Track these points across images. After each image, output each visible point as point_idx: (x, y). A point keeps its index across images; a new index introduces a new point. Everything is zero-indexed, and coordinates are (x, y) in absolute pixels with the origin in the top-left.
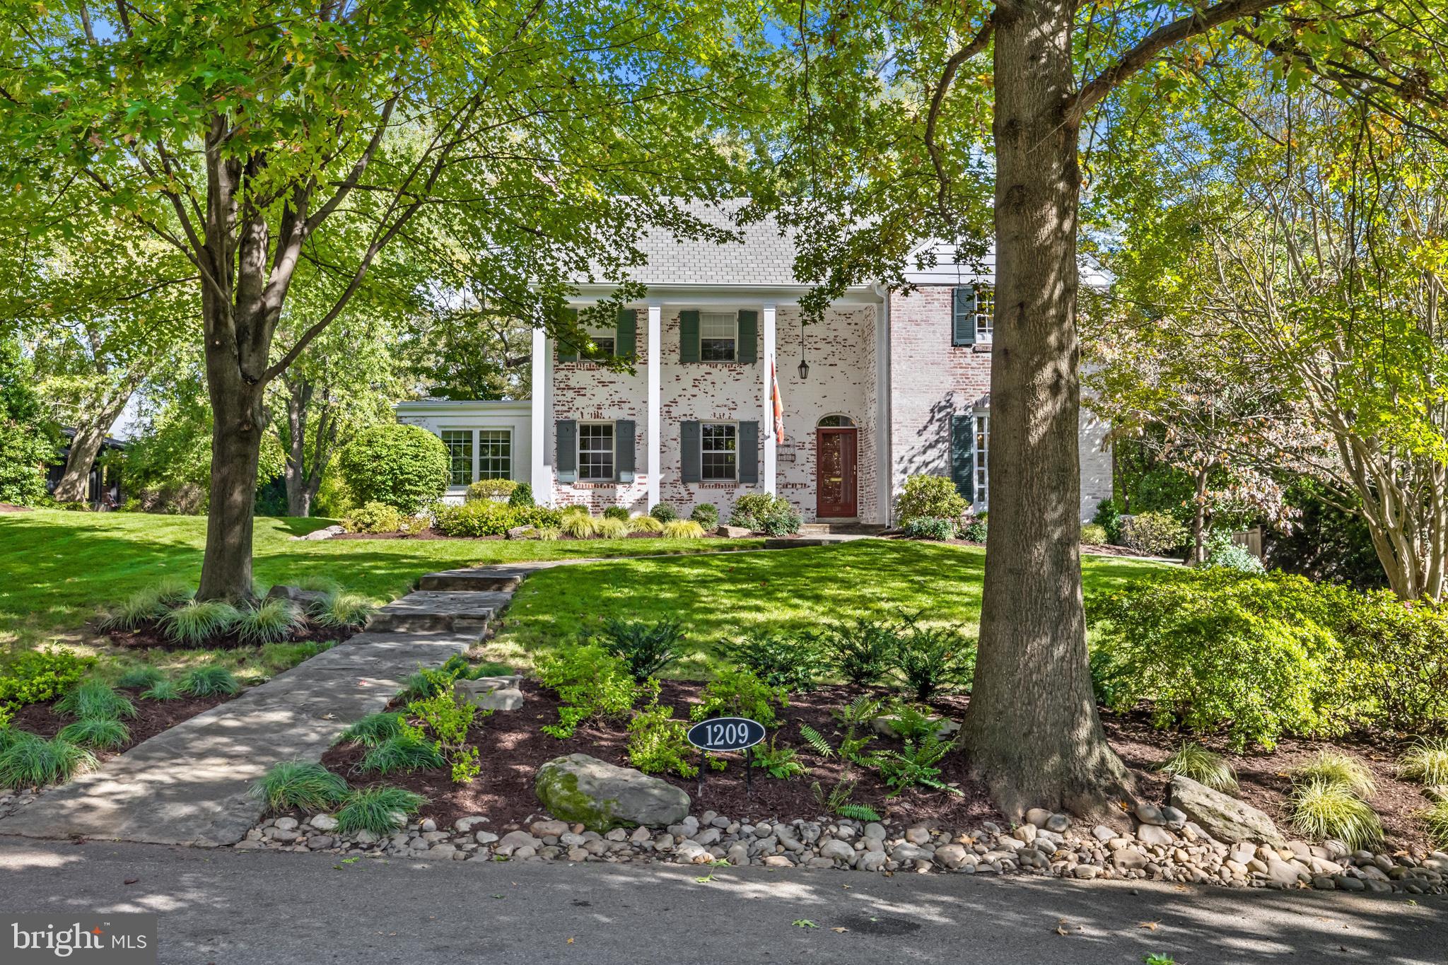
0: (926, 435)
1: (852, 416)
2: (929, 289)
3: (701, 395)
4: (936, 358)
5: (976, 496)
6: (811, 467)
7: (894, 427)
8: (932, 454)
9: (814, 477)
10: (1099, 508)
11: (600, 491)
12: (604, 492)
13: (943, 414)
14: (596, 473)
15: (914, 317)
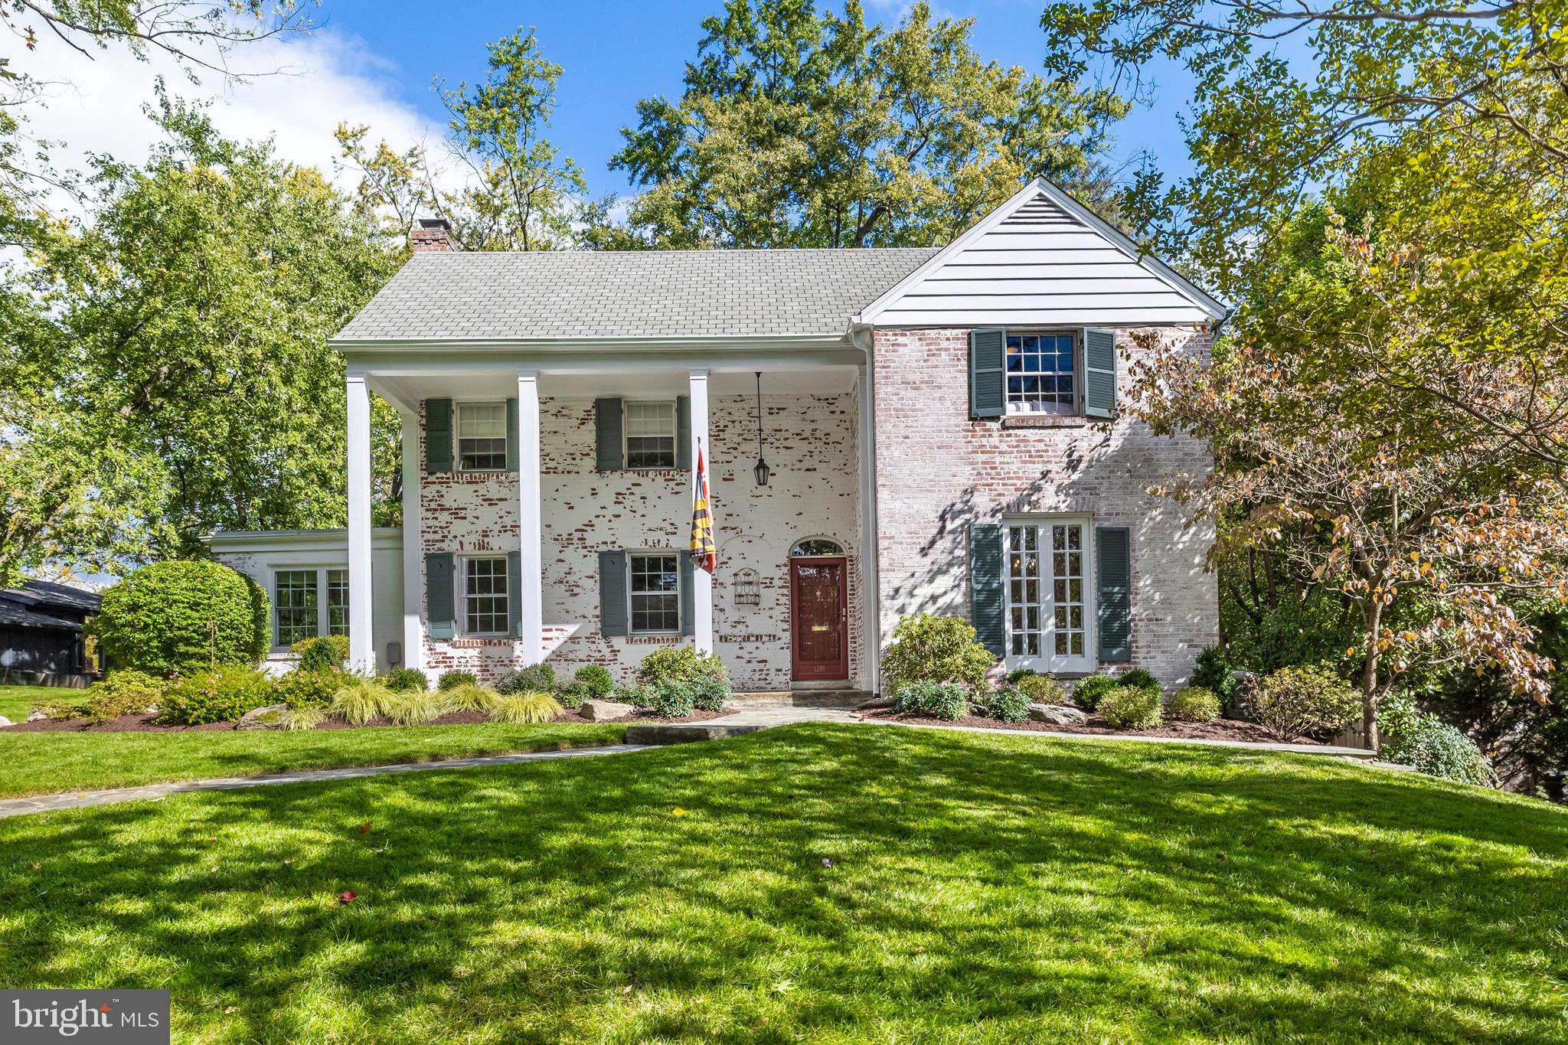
0: (934, 554)
1: (839, 540)
2: (933, 333)
3: (626, 514)
4: (945, 438)
5: (1009, 646)
6: (782, 611)
7: (882, 544)
8: (943, 583)
9: (786, 626)
10: (1199, 661)
11: (491, 650)
12: (496, 651)
13: (958, 522)
14: (486, 625)
15: (911, 377)
